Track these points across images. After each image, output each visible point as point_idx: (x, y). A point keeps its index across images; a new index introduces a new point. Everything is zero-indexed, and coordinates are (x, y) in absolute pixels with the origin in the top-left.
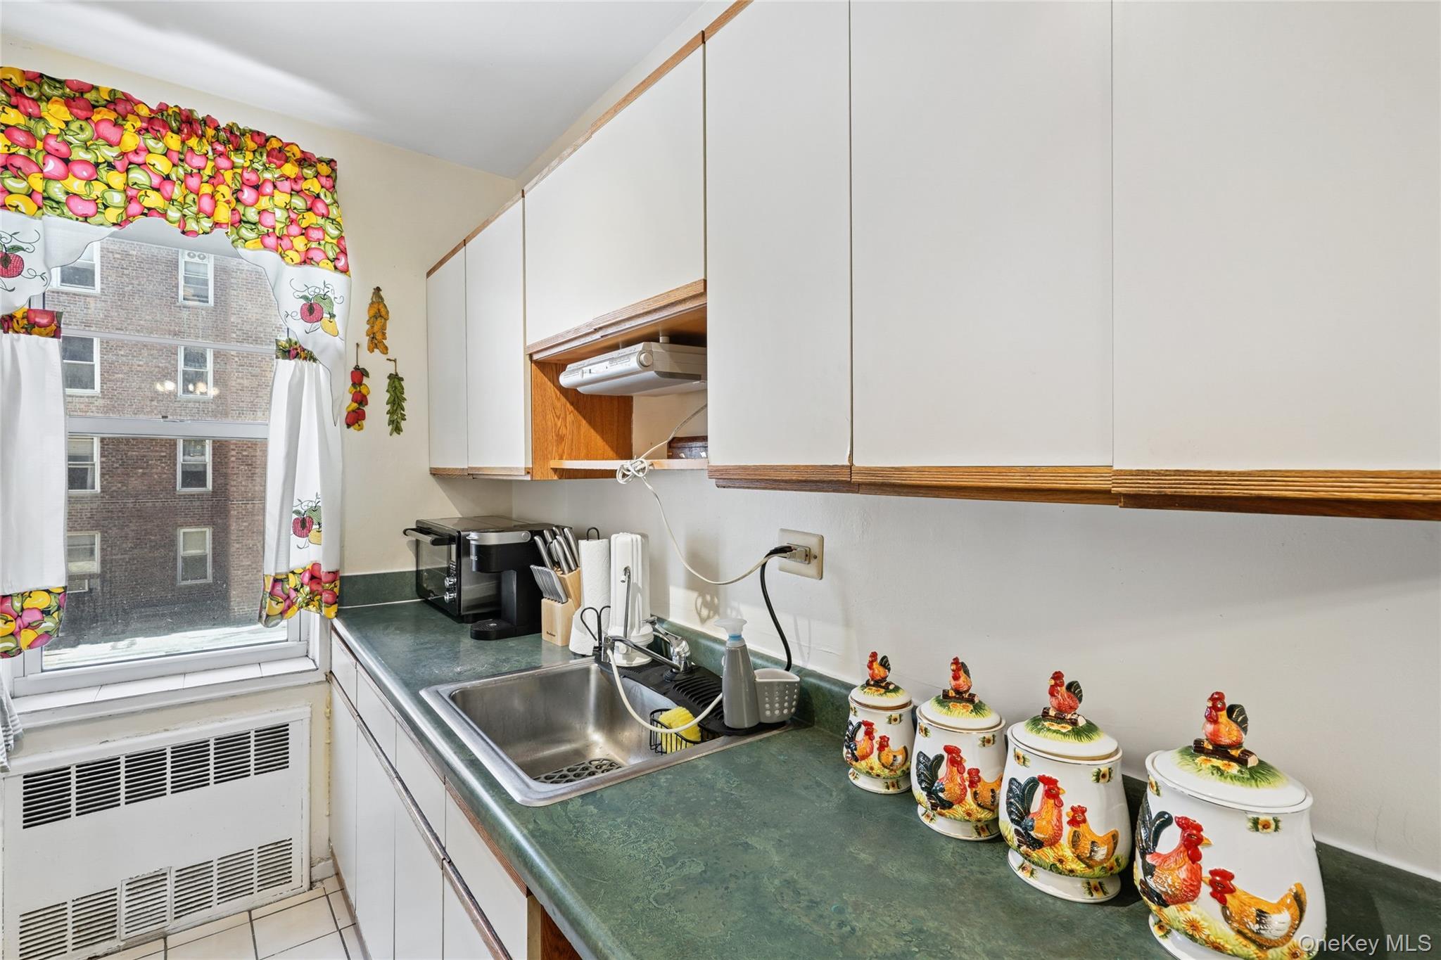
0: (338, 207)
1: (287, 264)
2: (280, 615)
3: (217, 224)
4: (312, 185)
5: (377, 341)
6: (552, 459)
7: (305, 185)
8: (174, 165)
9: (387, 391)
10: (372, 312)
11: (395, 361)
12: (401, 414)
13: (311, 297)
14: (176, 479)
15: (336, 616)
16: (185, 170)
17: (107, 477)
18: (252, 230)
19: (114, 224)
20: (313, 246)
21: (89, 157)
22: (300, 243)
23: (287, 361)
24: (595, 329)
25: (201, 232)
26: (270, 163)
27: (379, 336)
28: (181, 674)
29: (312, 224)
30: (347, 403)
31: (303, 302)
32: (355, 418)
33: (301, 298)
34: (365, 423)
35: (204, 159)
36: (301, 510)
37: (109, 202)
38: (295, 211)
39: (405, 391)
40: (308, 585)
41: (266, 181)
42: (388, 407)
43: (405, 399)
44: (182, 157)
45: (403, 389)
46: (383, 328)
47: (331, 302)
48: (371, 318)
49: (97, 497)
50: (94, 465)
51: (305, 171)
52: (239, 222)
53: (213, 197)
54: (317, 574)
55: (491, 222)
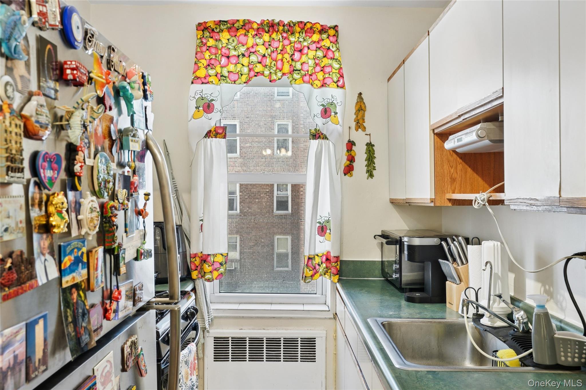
0: (339, 52)
1: (315, 88)
2: (311, 277)
3: (284, 74)
4: (326, 43)
5: (360, 124)
6: (447, 193)
7: (323, 43)
8: (267, 49)
9: (366, 153)
10: (357, 108)
11: (370, 135)
12: (373, 166)
13: (325, 104)
14: (273, 206)
15: (338, 282)
16: (271, 50)
17: (242, 204)
18: (298, 74)
19: (245, 83)
20: (326, 76)
21: (236, 53)
22: (320, 76)
23: (315, 140)
24: (459, 116)
25: (278, 79)
26: (306, 36)
27: (361, 122)
28: (270, 303)
29: (326, 64)
30: (344, 161)
31: (322, 107)
32: (349, 170)
33: (321, 105)
34: (353, 172)
35: (278, 42)
36: (321, 221)
37: (243, 73)
38: (318, 59)
39: (375, 152)
40: (324, 263)
41: (304, 46)
42: (366, 163)
43: (375, 157)
44: (270, 43)
45: (374, 151)
46: (363, 116)
47: (336, 107)
48: (356, 111)
49: (238, 215)
50: (237, 197)
51: (323, 35)
52: (293, 70)
53: (282, 60)
54: (329, 258)
55: (415, 50)
